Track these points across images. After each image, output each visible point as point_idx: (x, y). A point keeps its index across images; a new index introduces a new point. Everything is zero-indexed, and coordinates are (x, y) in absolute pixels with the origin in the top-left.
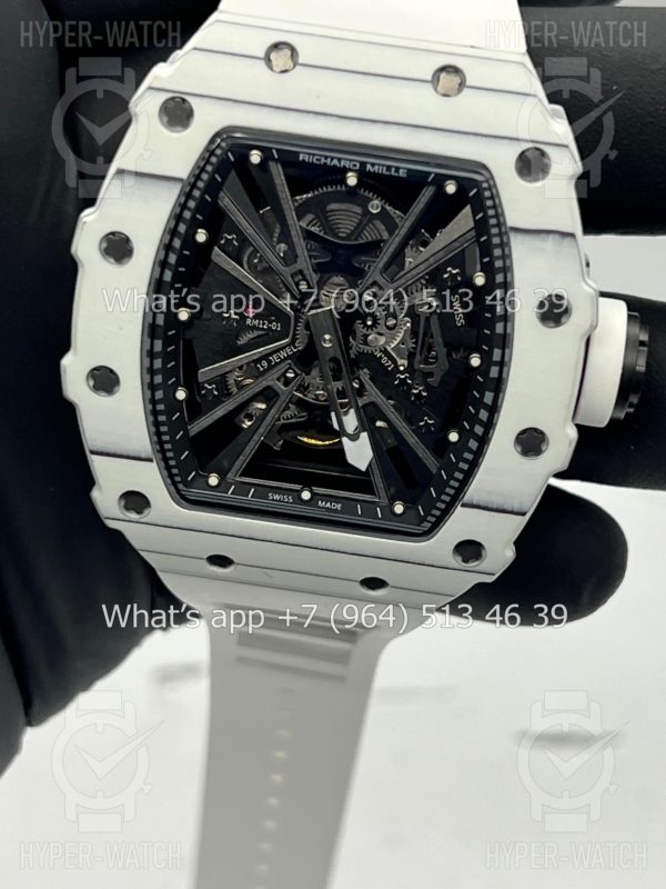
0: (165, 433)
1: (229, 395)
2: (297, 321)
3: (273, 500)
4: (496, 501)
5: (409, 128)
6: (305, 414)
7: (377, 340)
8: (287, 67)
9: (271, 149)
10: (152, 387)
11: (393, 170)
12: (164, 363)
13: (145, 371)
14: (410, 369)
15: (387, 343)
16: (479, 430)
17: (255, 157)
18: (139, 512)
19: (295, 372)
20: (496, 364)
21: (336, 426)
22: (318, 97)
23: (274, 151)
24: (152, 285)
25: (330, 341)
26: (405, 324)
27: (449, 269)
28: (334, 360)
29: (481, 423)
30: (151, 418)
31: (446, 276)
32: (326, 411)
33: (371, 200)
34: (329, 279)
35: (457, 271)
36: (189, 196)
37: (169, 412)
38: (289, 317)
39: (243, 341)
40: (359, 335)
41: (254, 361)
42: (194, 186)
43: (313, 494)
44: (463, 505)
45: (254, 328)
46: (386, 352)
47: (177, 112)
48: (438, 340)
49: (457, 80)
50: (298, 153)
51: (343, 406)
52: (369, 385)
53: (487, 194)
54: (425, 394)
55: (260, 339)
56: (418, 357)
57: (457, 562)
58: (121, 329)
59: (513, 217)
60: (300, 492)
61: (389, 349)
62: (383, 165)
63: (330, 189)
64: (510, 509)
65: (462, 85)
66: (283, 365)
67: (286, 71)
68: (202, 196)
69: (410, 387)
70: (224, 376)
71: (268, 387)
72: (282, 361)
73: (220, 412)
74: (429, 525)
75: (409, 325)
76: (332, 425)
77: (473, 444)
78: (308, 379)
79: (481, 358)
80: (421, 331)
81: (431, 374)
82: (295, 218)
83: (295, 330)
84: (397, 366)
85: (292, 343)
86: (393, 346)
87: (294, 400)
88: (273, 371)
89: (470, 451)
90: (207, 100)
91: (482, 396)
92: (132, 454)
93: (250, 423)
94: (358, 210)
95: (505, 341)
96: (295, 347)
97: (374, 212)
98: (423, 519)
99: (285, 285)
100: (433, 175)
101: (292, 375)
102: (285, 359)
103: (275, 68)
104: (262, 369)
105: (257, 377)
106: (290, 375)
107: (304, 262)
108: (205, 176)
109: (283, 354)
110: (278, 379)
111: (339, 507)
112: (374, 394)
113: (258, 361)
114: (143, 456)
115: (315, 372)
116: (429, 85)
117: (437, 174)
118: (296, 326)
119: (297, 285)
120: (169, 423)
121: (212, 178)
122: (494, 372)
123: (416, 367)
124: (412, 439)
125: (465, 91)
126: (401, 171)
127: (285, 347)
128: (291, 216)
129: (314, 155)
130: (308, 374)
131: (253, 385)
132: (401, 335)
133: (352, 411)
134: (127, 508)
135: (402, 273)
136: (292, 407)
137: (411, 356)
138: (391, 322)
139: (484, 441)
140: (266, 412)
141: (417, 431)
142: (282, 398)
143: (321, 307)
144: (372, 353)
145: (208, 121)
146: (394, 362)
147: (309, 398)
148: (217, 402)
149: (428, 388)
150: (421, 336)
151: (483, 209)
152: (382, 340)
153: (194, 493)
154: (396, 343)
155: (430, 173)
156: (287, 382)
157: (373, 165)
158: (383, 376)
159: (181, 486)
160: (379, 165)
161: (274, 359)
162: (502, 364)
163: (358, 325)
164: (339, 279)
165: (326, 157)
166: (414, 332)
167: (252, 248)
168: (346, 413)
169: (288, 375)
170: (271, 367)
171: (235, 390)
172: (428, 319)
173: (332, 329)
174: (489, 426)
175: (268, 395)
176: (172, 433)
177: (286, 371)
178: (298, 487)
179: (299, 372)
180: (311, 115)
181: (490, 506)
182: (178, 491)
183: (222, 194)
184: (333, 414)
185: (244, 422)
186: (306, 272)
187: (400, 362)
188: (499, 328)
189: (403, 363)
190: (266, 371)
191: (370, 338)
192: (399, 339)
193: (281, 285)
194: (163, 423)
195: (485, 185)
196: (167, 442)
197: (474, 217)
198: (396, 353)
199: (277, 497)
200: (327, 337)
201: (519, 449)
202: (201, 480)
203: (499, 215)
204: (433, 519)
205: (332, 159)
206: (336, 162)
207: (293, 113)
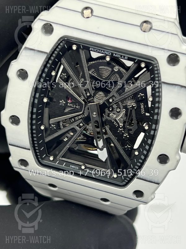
0: (35, 141)
1: (60, 129)
2: (85, 106)
3: (72, 168)
4: (149, 178)
5: (129, 42)
6: (86, 138)
7: (113, 116)
8: (89, 16)
9: (80, 45)
10: (32, 125)
11: (123, 56)
12: (37, 116)
13: (29, 119)
14: (124, 127)
15: (116, 117)
16: (145, 152)
17: (74, 47)
18: (25, 166)
19: (83, 124)
20: (153, 130)
21: (95, 144)
22: (98, 28)
24: (34, 89)
25: (95, 114)
26: (123, 111)
27: (140, 94)
28: (97, 122)
29: (146, 150)
30: (31, 135)
31: (139, 96)
32: (93, 138)
33: (115, 66)
34: (98, 92)
35: (143, 94)
36: (49, 59)
37: (37, 133)
38: (83, 104)
39: (67, 110)
40: (106, 114)
41: (69, 118)
42: (51, 55)
43: (86, 167)
44: (137, 178)
45: (71, 107)
46: (116, 120)
47: (48, 29)
48: (134, 118)
49: (149, 26)
50: (90, 47)
51: (98, 138)
52: (108, 131)
53: (156, 69)
54: (128, 136)
55: (72, 111)
56: (127, 123)
57: (134, 197)
58: (22, 103)
59: (163, 79)
60: (81, 166)
61: (117, 119)
62: (119, 55)
63: (101, 61)
64: (154, 181)
65: (151, 28)
66: (79, 121)
67: (88, 17)
68: (54, 59)
69: (123, 134)
70: (59, 122)
71: (73, 128)
72: (79, 119)
73: (56, 135)
74: (125, 183)
75: (124, 112)
77: (143, 157)
78: (88, 127)
79: (149, 127)
80: (129, 114)
81: (131, 130)
82: (87, 70)
83: (84, 109)
84: (119, 126)
85: (83, 113)
86: (118, 118)
87: (82, 133)
88: (75, 123)
89: (141, 159)
90: (58, 25)
91: (147, 140)
92: (23, 147)
93: (67, 139)
94: (110, 69)
95: (157, 122)
96: (84, 115)
97: (116, 70)
98: (123, 181)
99: (82, 93)
100: (137, 60)
101: (82, 125)
102: (80, 119)
103: (85, 16)
104: (72, 121)
105: (70, 124)
106: (81, 125)
107: (89, 86)
108: (56, 52)
109: (80, 117)
110: (77, 126)
111: (94, 172)
112: (110, 134)
113: (71, 118)
114: (27, 148)
115: (90, 125)
116: (139, 27)
118: (85, 108)
119: (86, 94)
120: (37, 137)
121: (59, 53)
122: (152, 133)
123: (126, 127)
124: (122, 152)
126: (126, 57)
127: (80, 115)
128: (86, 69)
129: (95, 49)
130: (88, 125)
131: (69, 127)
132: (122, 115)
133: (102, 140)
134: (21, 164)
135: (124, 93)
136: (82, 136)
137: (124, 122)
138: (118, 110)
139: (146, 156)
140: (72, 136)
141: (124, 149)
142: (78, 132)
143: (94, 102)
144: (111, 120)
145: (58, 33)
146: (118, 124)
147: (88, 134)
148: (56, 131)
149: (129, 134)
150: (128, 116)
151: (154, 74)
152: (115, 116)
153: (45, 162)
154: (120, 117)
155: (136, 59)
156: (80, 127)
157: (116, 54)
158: (114, 129)
159: (40, 159)
160: (118, 54)
161: (77, 118)
162: (155, 130)
163: (107, 110)
164: (101, 93)
165: (99, 50)
166: (126, 115)
167: (71, 79)
168: (99, 140)
169: (80, 125)
170: (75, 121)
171: (62, 127)
172: (131, 110)
173: (97, 111)
174: (149, 151)
175: (73, 130)
176: (38, 141)
177: (80, 123)
178: (81, 163)
179: (84, 124)
180: (95, 34)
181: (147, 180)
182: (39, 161)
183: (62, 59)
184: (95, 140)
185: (65, 139)
186: (90, 90)
187: (120, 124)
188: (155, 117)
189: (121, 124)
190: (73, 122)
191: (110, 115)
192: (121, 116)
194: (35, 137)
195: (155, 65)
196: (36, 144)
197: (151, 76)
198: (119, 121)
199: (73, 167)
200: (95, 113)
201: (159, 161)
202: (47, 157)
203: (159, 77)
204: (127, 181)
205: (101, 51)
206: (102, 52)
207: (89, 33)
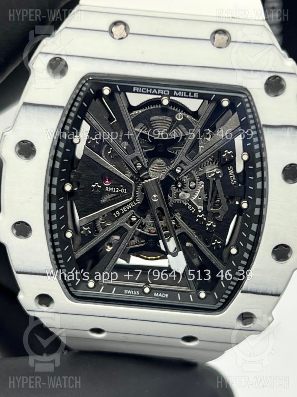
0: (61, 259)
1: (98, 232)
2: (136, 187)
3: (127, 294)
4: (261, 289)
5: (199, 69)
6: (144, 241)
7: (184, 195)
8: (123, 36)
9: (116, 85)
10: (52, 232)
11: (190, 94)
12: (58, 217)
13: (47, 223)
14: (205, 211)
15: (191, 197)
16: (249, 247)
17: (107, 91)
18: (48, 305)
19: (136, 217)
20: (258, 207)
21: (163, 248)
22: (142, 53)
23: (118, 86)
24: (48, 172)
25: (157, 198)
26: (201, 186)
27: (226, 151)
28: (160, 209)
29: (250, 242)
30: (52, 250)
31: (224, 155)
32: (156, 240)
33: (178, 113)
34: (154, 161)
35: (231, 152)
36: (68, 116)
37: (62, 246)
38: (131, 185)
39: (104, 200)
40: (174, 194)
41: (111, 212)
42: (70, 110)
43: (151, 289)
44: (242, 292)
45: (111, 192)
46: (190, 202)
47: (58, 66)
48: (221, 193)
49: (226, 38)
50: (133, 87)
51: (166, 236)
52: (181, 222)
53: (248, 105)
54: (214, 226)
55: (113, 199)
56: (209, 205)
57: (240, 325)
58: (31, 198)
59: (264, 119)
60: (143, 288)
61: (192, 200)
62: (184, 92)
63: (152, 108)
64: (270, 293)
65: (229, 41)
66: (129, 213)
67: (122, 38)
68: (76, 116)
69: (206, 222)
70: (94, 222)
71: (121, 227)
72: (128, 211)
73: (92, 243)
74: (221, 304)
75: (203, 186)
76: (160, 248)
77: (246, 255)
78: (144, 221)
79: (248, 204)
80: (211, 189)
81: (218, 214)
82: (132, 126)
83: (135, 192)
84: (197, 210)
85: (134, 200)
86: (194, 198)
87: (137, 234)
88: (123, 217)
89: (244, 259)
90: (75, 58)
91: (250, 226)
93: (111, 248)
94: (169, 119)
95: (263, 193)
96: (136, 202)
97: (179, 119)
98: (218, 301)
99: (127, 165)
101: (135, 219)
102: (130, 209)
103: (115, 36)
104: (116, 216)
105: (113, 221)
106: (134, 219)
107: (139, 152)
108: (77, 104)
109: (129, 207)
110: (127, 222)
111: (167, 295)
112: (185, 227)
113: (115, 211)
115: (148, 217)
116: (209, 42)
117: (216, 95)
118: (136, 189)
119: (135, 165)
120: (62, 252)
121: (81, 105)
122: (257, 212)
123: (208, 210)
124: (208, 253)
125: (231, 44)
126: (195, 94)
127: (129, 203)
128: (129, 124)
129: (142, 88)
130: (144, 217)
131: (112, 226)
132: (199, 192)
133: (172, 239)
134: (40, 303)
135: (198, 155)
136: (136, 238)
137: (205, 204)
138: (192, 184)
139: (253, 253)
140: (120, 242)
141: (211, 248)
142: (129, 233)
143: (151, 178)
144: (182, 204)
145: (77, 71)
146: (195, 208)
147: (146, 232)
148: (91, 237)
149: (216, 221)
150: (211, 192)
151: (246, 115)
152: (188, 196)
153: (80, 292)
154: (196, 196)
155: (213, 95)
156: (132, 224)
157: (178, 92)
158: (189, 217)
159: (71, 289)
160: (181, 91)
161: (124, 210)
162: (262, 207)
163: (173, 188)
164: (159, 161)
165: (149, 89)
166: (206, 190)
167: (106, 146)
168: (169, 240)
169: (132, 219)
170: (121, 215)
171: (101, 230)
172: (214, 182)
173: (157, 190)
174: (256, 244)
175: (121, 231)
176: (65, 258)
177: (131, 217)
178: (141, 285)
179: (139, 217)
180: (139, 63)
181: (258, 291)
182: (70, 292)
183: (87, 114)
184: (161, 241)
185: (107, 248)
186: (141, 158)
187: (199, 207)
188: (259, 185)
189: (200, 208)
190: (119, 217)
191: (180, 194)
192: (197, 194)
193: (125, 166)
194: (59, 253)
195: (246, 100)
196: (62, 264)
197: (240, 120)
198: (196, 203)
199: (129, 292)
200: (155, 196)
201: (274, 257)
202: (83, 285)
203: (256, 118)
204: (224, 301)
205: (153, 89)
206: (155, 91)
207: (128, 63)
